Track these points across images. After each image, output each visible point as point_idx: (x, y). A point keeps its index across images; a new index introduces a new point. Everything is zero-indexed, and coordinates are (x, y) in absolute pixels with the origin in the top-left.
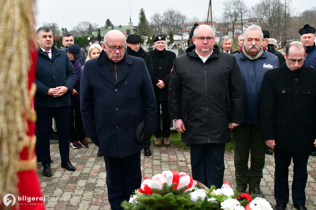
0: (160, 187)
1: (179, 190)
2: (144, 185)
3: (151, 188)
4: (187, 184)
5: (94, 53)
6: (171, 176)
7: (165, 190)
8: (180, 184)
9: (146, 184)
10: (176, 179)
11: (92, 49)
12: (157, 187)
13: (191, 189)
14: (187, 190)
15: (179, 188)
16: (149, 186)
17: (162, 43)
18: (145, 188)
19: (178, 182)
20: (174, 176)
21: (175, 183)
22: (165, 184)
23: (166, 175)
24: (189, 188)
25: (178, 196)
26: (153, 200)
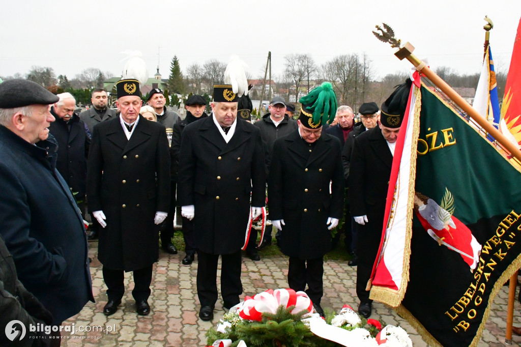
0: (273, 310)
1: (298, 314)
2: (249, 308)
3: (262, 312)
4: (305, 308)
6: (287, 297)
7: (284, 315)
8: (298, 307)
9: (253, 307)
10: (292, 301)
12: (270, 312)
14: (305, 315)
15: (294, 312)
16: (258, 309)
18: (250, 312)
19: (295, 303)
20: (290, 296)
21: (293, 306)
22: (282, 307)
23: (279, 293)
24: (308, 313)
25: (295, 323)
26: (266, 329)
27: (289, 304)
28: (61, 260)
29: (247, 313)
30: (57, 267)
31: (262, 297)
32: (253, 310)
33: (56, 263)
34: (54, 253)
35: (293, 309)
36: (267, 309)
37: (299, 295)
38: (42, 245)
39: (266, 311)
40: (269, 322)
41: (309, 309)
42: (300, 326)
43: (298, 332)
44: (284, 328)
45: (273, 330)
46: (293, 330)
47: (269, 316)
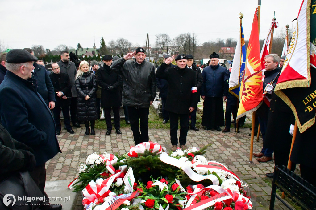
0: (143, 152)
1: (154, 153)
2: (132, 151)
3: (137, 153)
4: (159, 149)
5: (84, 68)
6: (149, 145)
7: (147, 153)
8: (155, 149)
9: (133, 151)
10: (152, 147)
11: (82, 65)
12: (141, 153)
13: (160, 152)
14: (158, 153)
15: (153, 152)
16: (136, 152)
17: (184, 62)
18: (132, 153)
19: (153, 148)
20: (151, 145)
21: (152, 149)
22: (147, 150)
23: (145, 144)
25: (153, 157)
26: (139, 160)
27: (150, 149)
28: (44, 134)
29: (131, 153)
30: (43, 137)
31: (139, 147)
32: (134, 152)
33: (42, 135)
34: (41, 131)
36: (140, 151)
37: (155, 144)
38: (35, 126)
39: (139, 152)
40: (141, 157)
41: (160, 150)
42: (155, 158)
43: (155, 160)
44: (148, 160)
45: (143, 160)
46: (152, 160)
47: (141, 155)
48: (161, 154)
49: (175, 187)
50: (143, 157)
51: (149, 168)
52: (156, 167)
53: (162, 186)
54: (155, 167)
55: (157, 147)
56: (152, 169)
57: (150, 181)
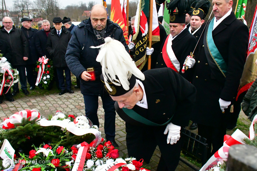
1: (33, 120)
2: (7, 123)
3: (14, 123)
6: (26, 113)
7: (25, 122)
8: (33, 117)
10: (29, 114)
12: (18, 122)
13: (39, 119)
14: (37, 120)
16: (11, 123)
19: (31, 115)
20: (28, 113)
22: (24, 119)
23: (21, 113)
24: (38, 118)
25: (32, 125)
26: (17, 131)
27: (27, 117)
29: (6, 126)
31: (14, 117)
32: (9, 124)
35: (30, 118)
37: (32, 112)
39: (16, 122)
40: (18, 127)
41: (39, 117)
42: (35, 125)
43: (35, 128)
44: (27, 128)
45: (21, 130)
46: (32, 128)
47: (18, 125)
48: (40, 120)
49: (60, 150)
50: (21, 127)
51: (29, 137)
52: (37, 134)
53: (47, 152)
54: (35, 135)
55: (35, 114)
56: (32, 137)
57: (32, 150)
